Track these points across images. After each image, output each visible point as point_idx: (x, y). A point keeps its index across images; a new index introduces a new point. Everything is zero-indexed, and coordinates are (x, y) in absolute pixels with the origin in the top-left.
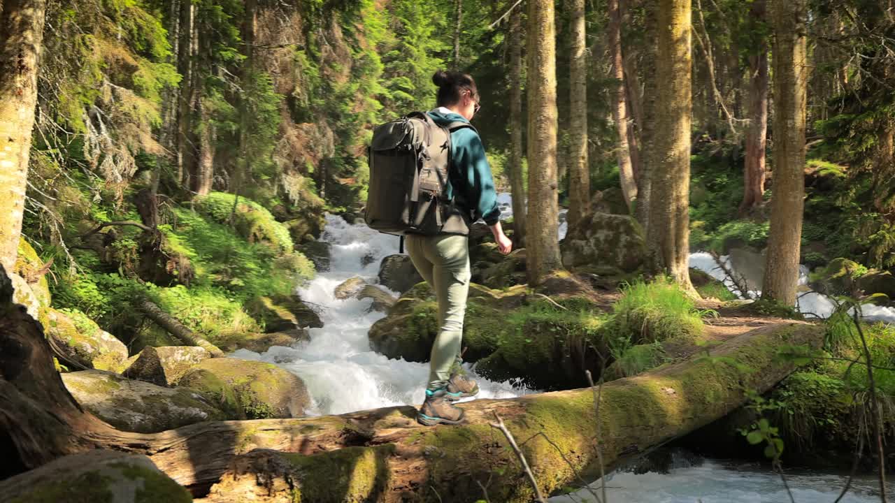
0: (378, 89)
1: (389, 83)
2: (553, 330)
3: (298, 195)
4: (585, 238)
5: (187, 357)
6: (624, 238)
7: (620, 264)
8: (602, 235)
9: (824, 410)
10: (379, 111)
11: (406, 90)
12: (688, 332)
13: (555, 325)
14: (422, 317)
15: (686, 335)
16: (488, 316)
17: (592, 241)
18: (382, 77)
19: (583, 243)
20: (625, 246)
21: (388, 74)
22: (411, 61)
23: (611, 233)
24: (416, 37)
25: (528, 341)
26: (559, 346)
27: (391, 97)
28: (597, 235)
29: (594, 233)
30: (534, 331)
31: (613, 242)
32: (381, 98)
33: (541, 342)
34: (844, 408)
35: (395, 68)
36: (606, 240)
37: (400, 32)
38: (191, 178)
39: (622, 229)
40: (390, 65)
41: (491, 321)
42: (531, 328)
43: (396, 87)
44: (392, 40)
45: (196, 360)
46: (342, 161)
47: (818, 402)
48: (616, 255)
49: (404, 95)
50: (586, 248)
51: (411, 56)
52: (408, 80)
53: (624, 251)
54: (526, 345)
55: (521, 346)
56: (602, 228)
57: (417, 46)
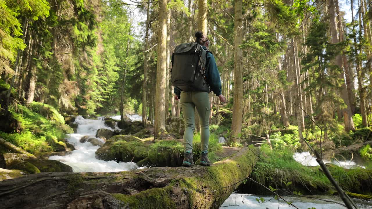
0: (96, 79)
1: (99, 78)
2: (168, 150)
3: (68, 106)
4: (169, 124)
5: (18, 158)
6: (181, 125)
7: (180, 133)
8: (174, 123)
9: (268, 174)
10: (96, 86)
11: (105, 81)
12: (219, 149)
13: (168, 149)
14: (117, 146)
15: (219, 151)
16: (142, 146)
17: (171, 125)
18: (97, 76)
19: (168, 126)
20: (181, 127)
21: (99, 75)
22: (107, 72)
23: (177, 123)
24: (109, 65)
25: (159, 154)
26: (170, 156)
27: (100, 82)
28: (173, 124)
29: (172, 123)
30: (162, 151)
31: (177, 126)
32: (97, 82)
33: (164, 154)
34: (274, 174)
35: (102, 73)
36: (175, 125)
37: (104, 63)
38: (25, 94)
39: (180, 122)
40: (100, 72)
41: (143, 148)
42: (160, 149)
43: (101, 79)
44: (101, 65)
45: (22, 160)
46: (82, 100)
47: (266, 172)
48: (178, 130)
49: (104, 82)
50: (169, 127)
51: (107, 70)
52: (106, 77)
53: (181, 129)
54: (158, 155)
55: (156, 156)
56: (174, 121)
57: (109, 68)
